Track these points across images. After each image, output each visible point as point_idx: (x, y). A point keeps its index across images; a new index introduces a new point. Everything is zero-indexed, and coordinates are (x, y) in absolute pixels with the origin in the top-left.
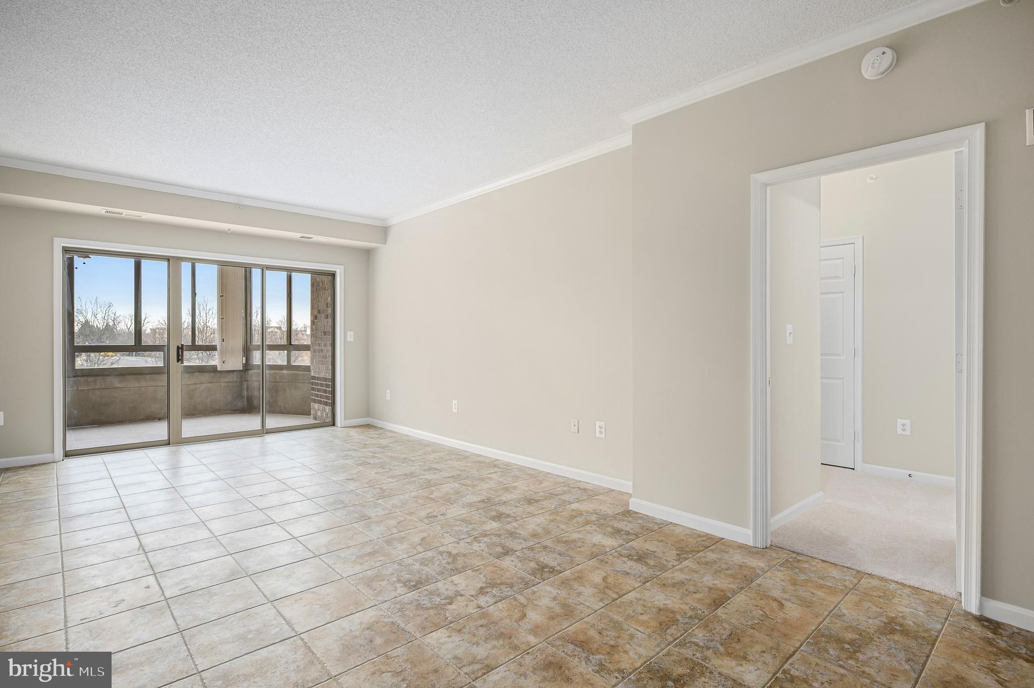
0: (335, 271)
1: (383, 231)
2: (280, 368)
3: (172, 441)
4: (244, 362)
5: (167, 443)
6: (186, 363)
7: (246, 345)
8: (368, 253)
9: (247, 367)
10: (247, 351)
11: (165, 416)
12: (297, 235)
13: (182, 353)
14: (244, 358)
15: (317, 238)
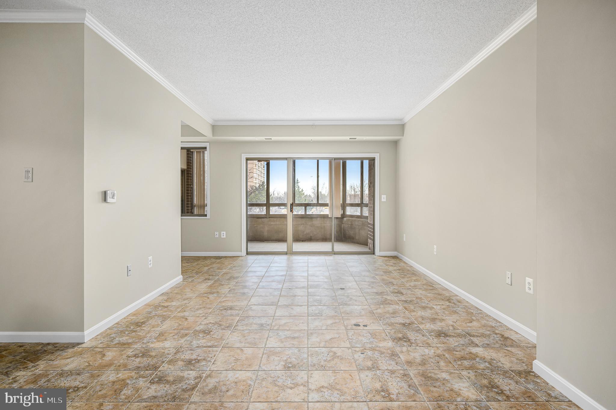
0: (375, 157)
1: (401, 127)
2: (358, 217)
3: (289, 253)
4: (342, 213)
5: (286, 253)
6: (295, 213)
7: (343, 203)
8: (395, 144)
9: (344, 215)
10: (344, 206)
11: (283, 240)
12: (347, 138)
13: (293, 207)
14: (342, 211)
15: (359, 138)
